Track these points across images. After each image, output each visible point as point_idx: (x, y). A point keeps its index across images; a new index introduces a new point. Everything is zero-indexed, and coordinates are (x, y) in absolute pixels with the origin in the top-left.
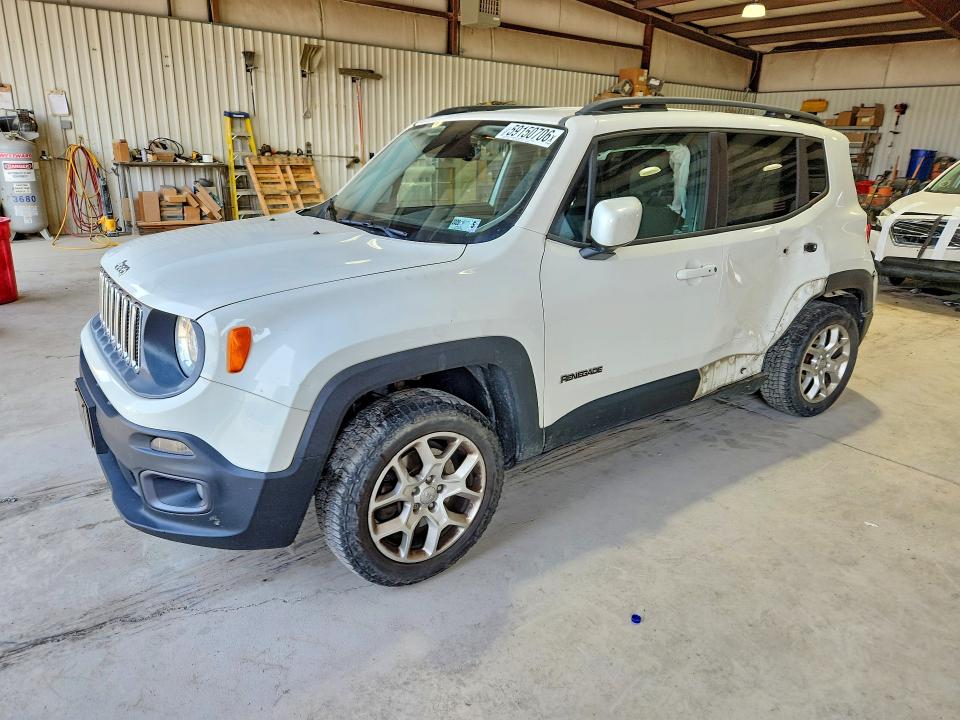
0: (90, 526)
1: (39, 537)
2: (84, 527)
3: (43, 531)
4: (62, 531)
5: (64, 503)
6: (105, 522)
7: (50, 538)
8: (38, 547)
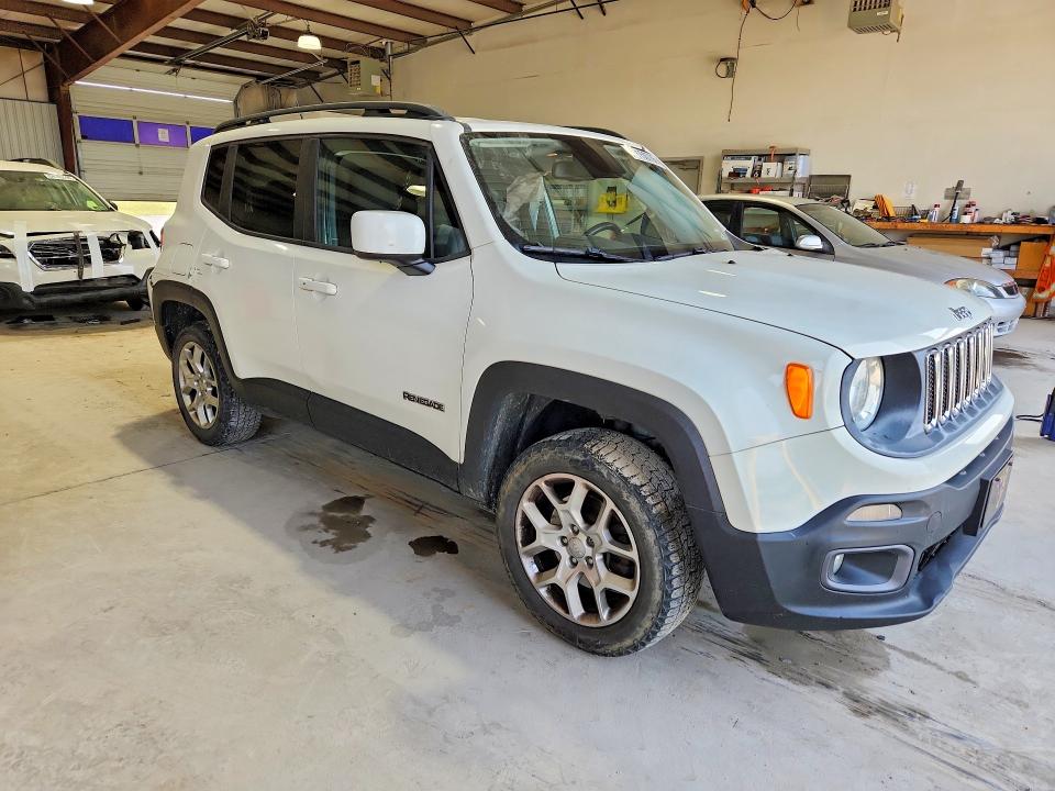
0: (961, 676)
1: (1027, 706)
2: (969, 680)
3: (1017, 710)
4: (996, 695)
5: (965, 731)
6: (941, 668)
7: (1014, 696)
8: (1035, 695)
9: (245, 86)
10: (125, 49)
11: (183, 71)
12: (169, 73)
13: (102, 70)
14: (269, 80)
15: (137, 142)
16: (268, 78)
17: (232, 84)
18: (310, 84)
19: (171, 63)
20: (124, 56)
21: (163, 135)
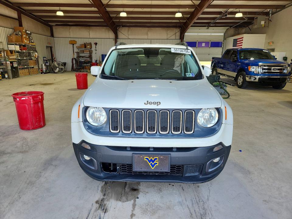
9: (228, 29)
10: (191, 24)
11: (210, 28)
12: (207, 29)
13: (188, 30)
14: (234, 26)
15: (197, 47)
16: (233, 26)
17: (224, 29)
18: (248, 26)
19: (208, 26)
20: (192, 26)
21: (203, 45)
